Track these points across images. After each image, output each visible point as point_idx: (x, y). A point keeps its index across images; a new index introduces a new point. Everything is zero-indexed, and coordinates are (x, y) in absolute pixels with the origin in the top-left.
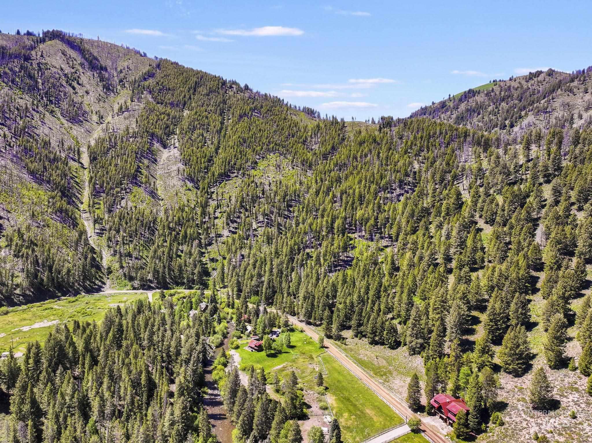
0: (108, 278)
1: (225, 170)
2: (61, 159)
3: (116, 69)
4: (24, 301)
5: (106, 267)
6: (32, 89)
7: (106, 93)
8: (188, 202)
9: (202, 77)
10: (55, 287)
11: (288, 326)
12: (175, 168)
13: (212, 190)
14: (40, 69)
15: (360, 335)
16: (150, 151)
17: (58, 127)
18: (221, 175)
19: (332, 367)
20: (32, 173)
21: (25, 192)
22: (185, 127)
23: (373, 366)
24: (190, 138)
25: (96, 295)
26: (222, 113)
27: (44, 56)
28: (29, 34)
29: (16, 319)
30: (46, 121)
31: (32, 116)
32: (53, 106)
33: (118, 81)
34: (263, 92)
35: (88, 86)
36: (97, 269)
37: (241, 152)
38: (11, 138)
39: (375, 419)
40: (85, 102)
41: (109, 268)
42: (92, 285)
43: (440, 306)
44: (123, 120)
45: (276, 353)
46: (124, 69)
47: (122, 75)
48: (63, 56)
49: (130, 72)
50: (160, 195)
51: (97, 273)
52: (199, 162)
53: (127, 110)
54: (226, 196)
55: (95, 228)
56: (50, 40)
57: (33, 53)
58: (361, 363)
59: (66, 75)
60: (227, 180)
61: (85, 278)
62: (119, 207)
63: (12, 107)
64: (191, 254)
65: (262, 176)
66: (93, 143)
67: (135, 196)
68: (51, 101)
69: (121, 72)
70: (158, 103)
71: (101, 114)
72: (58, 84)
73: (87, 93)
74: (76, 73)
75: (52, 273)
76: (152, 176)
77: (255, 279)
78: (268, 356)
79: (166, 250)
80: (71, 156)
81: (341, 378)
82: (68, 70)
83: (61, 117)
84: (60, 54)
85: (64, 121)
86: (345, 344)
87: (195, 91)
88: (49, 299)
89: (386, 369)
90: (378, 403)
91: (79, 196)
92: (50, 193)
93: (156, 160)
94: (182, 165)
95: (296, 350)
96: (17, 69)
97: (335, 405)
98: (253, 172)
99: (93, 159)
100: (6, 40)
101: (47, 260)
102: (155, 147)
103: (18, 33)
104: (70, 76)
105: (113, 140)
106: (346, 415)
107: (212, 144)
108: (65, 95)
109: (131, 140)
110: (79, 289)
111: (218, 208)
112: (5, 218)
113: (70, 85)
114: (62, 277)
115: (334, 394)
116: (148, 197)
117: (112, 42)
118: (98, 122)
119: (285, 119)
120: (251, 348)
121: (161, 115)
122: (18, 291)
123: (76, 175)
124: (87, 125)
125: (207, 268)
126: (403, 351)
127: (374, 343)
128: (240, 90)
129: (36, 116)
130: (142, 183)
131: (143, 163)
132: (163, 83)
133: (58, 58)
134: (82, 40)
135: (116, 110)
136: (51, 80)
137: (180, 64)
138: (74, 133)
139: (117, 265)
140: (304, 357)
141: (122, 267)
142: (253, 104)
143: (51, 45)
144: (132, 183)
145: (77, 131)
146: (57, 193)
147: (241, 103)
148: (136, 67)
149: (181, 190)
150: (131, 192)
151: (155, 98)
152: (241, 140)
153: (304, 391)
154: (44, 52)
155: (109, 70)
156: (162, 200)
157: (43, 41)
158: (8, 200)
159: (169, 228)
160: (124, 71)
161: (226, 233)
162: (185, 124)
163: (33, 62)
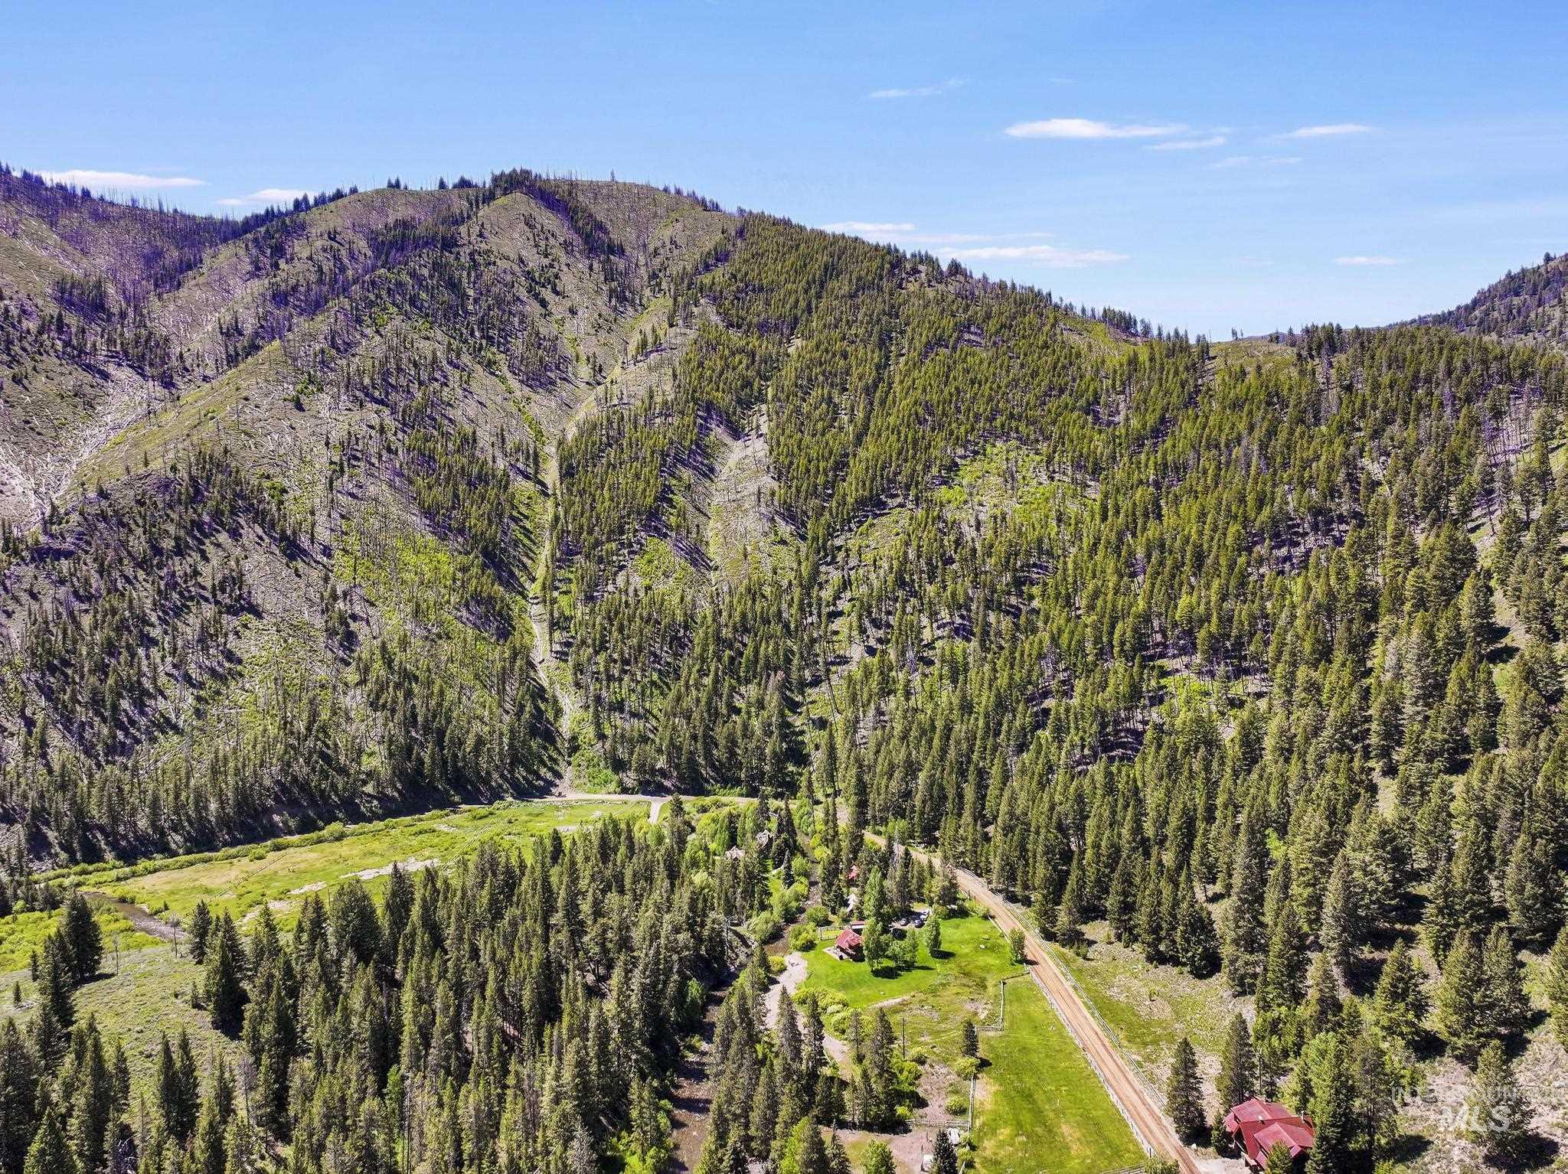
0: (569, 764)
1: (871, 489)
2: (494, 476)
3: (645, 246)
4: (380, 812)
5: (567, 736)
6: (452, 314)
7: (615, 309)
8: (775, 573)
9: (843, 252)
10: (449, 781)
11: (954, 900)
12: (753, 488)
13: (838, 542)
14: (475, 265)
15: (1127, 934)
16: (698, 446)
17: (499, 399)
18: (861, 503)
19: (1024, 1013)
20: (428, 513)
21: (409, 557)
22: (786, 383)
23: (1134, 1019)
24: (798, 410)
25: (537, 804)
26: (884, 342)
27: (486, 234)
28: (464, 184)
29: (355, 852)
30: (474, 386)
31: (445, 377)
32: (494, 349)
33: (646, 278)
34: (994, 279)
35: (575, 295)
36: (545, 740)
37: (915, 442)
38: (395, 434)
39: (1075, 1149)
40: (567, 335)
41: (574, 738)
42: (530, 777)
43: (1310, 866)
44: (645, 373)
45: (900, 968)
46: (663, 247)
47: (658, 261)
48: (526, 228)
49: (676, 252)
50: (711, 556)
51: (545, 748)
52: (812, 471)
53: (658, 348)
54: (868, 557)
55: (551, 641)
56: (505, 194)
57: (463, 229)
58: (1104, 1008)
59: (529, 275)
60: (876, 516)
61: (516, 760)
62: (610, 588)
63: (404, 361)
64: (761, 705)
65: (966, 502)
66: (572, 433)
67: (650, 562)
68: (490, 339)
69: (656, 253)
70: (730, 325)
71: (599, 361)
72: (509, 298)
73: (573, 312)
74: (552, 266)
75: (442, 749)
76: (699, 510)
77: (898, 774)
78: (877, 973)
79: (704, 697)
80: (520, 465)
81: (1034, 1041)
82: (534, 261)
83: (509, 375)
84: (522, 225)
85: (514, 384)
86: (1085, 958)
87: (822, 287)
88: (435, 808)
89: (1165, 1029)
90: (1101, 1112)
91: (528, 562)
92: (460, 558)
93: (712, 470)
94: (770, 480)
95: (951, 965)
96: (425, 272)
97: (988, 1107)
98: (943, 493)
99: (568, 472)
100: (414, 206)
101: (434, 717)
102: (712, 437)
103: (442, 185)
104: (537, 275)
105: (615, 426)
106: (1005, 1132)
107: (851, 421)
108: (521, 322)
109: (658, 421)
110: (500, 786)
111: (845, 588)
112: (362, 619)
113: (536, 296)
114: (464, 756)
115: (1001, 1080)
116: (682, 561)
117: (641, 181)
118: (591, 381)
119: (1046, 346)
120: (842, 950)
121: (733, 354)
122: (369, 789)
123: (526, 512)
124: (564, 391)
125: (803, 742)
126: (1220, 983)
127: (1158, 958)
128: (938, 276)
129: (454, 376)
130: (669, 527)
131: (680, 479)
132: (746, 274)
133: (516, 235)
134: (573, 185)
135: (632, 348)
136: (495, 290)
137: (794, 221)
138: (534, 410)
139: (589, 732)
140: (964, 981)
141: (601, 737)
142: (966, 310)
143: (505, 208)
144: (646, 528)
145: (541, 406)
146: (476, 559)
147: (934, 310)
148: (692, 241)
149: (761, 544)
150: (642, 551)
151: (724, 315)
152: (920, 410)
153: (927, 1066)
154: (487, 226)
155: (628, 250)
156: (716, 569)
157: (489, 197)
158: (373, 576)
159: (718, 639)
160: (662, 251)
161: (856, 652)
162: (788, 374)
163: (462, 251)
